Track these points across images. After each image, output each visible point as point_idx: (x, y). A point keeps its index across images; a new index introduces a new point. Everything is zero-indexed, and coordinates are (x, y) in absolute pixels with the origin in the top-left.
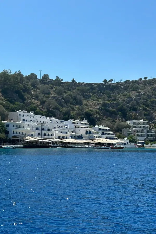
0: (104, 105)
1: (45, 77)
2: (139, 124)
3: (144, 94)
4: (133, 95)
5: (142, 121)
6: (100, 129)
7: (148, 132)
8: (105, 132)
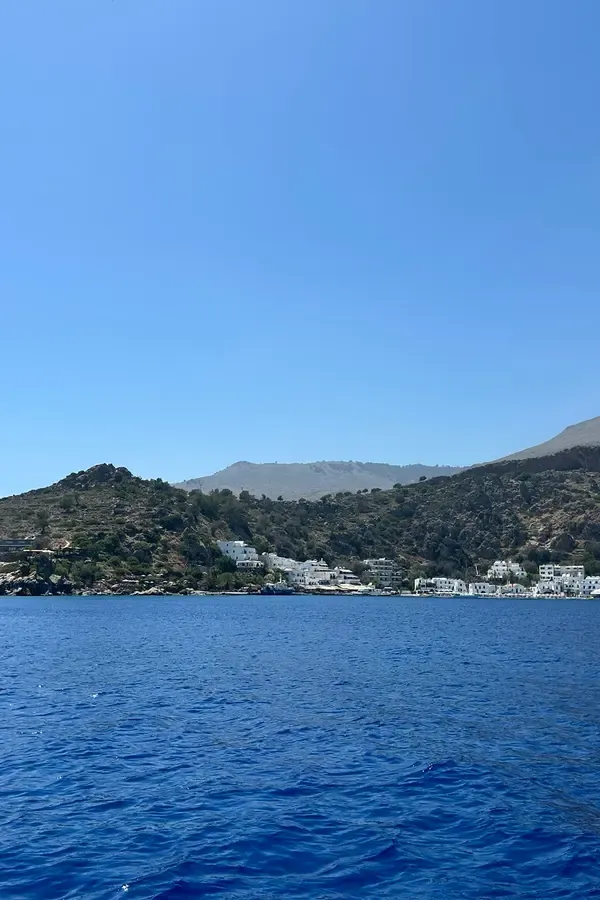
0: (333, 537)
1: (245, 496)
2: (381, 563)
3: (379, 520)
4: (364, 518)
5: (383, 559)
6: (341, 572)
7: (393, 575)
8: (348, 576)
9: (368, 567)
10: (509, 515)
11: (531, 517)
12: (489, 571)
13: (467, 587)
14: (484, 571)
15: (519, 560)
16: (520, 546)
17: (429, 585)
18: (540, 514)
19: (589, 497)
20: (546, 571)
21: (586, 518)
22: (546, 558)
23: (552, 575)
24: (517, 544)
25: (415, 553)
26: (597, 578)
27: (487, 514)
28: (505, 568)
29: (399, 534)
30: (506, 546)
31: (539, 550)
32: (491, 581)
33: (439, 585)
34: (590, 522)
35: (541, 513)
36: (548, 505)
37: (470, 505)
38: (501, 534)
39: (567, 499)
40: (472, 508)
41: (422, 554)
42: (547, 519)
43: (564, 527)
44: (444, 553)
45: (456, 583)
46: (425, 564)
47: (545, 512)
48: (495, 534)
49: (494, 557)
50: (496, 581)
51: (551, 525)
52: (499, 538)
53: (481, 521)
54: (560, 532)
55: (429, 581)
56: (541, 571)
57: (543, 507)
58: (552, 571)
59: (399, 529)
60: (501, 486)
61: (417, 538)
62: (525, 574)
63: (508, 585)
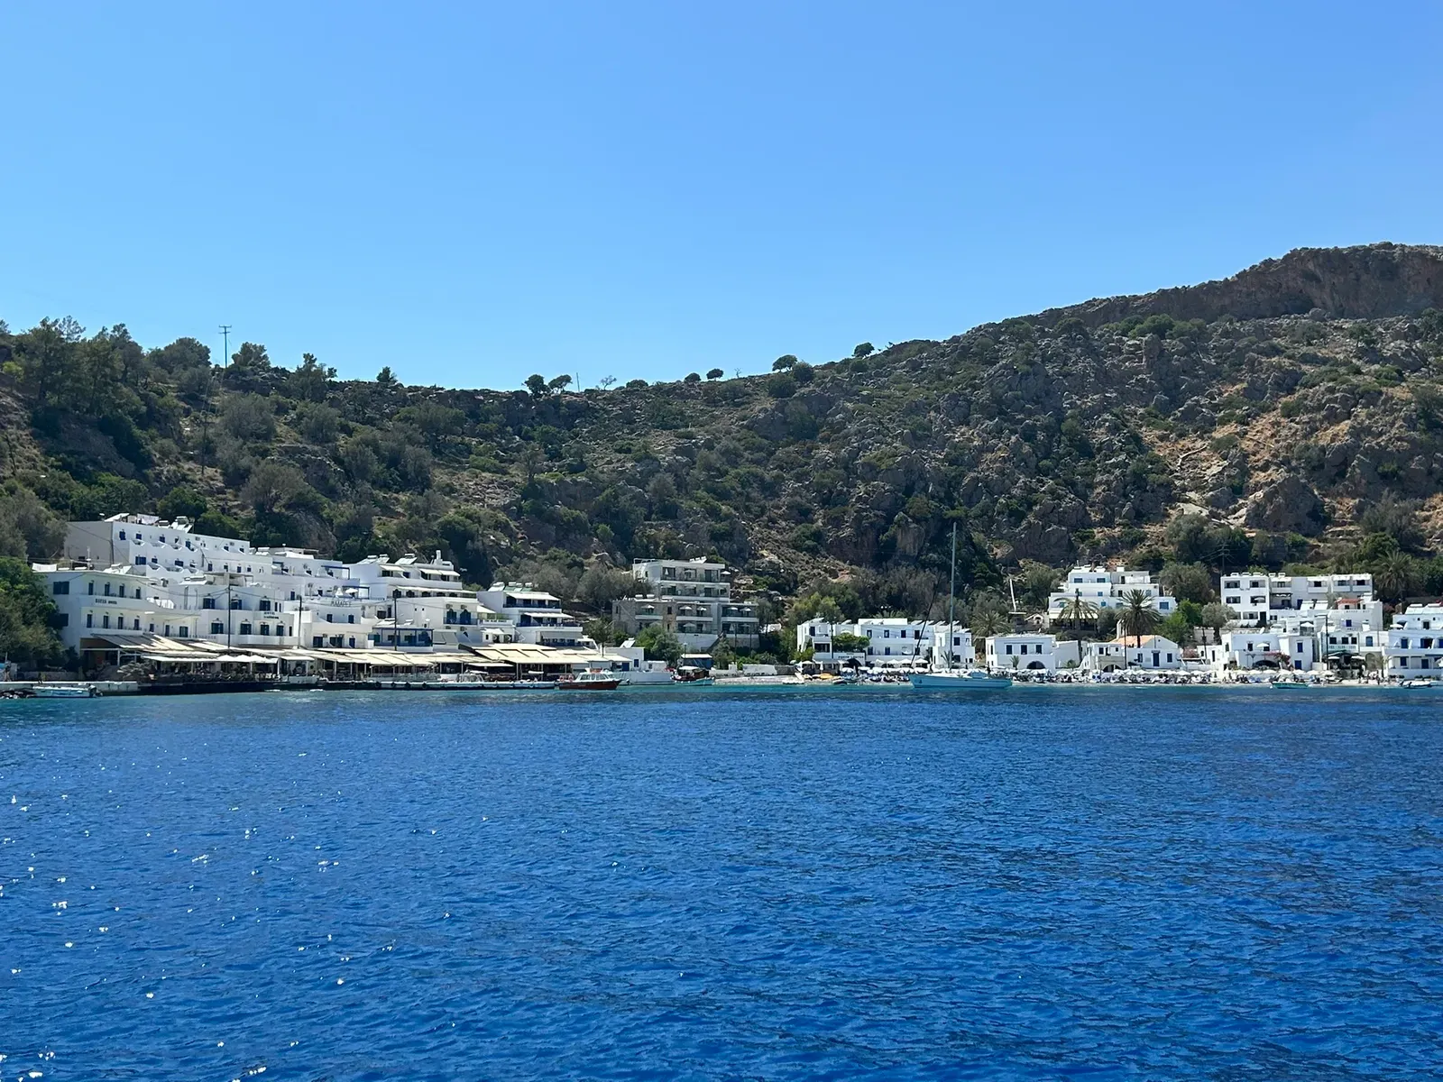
0: (532, 491)
2: (687, 575)
3: (709, 446)
4: (662, 445)
5: (700, 563)
6: (511, 602)
7: (726, 611)
8: (534, 613)
9: (644, 589)
10: (1114, 429)
11: (1182, 435)
12: (1053, 597)
13: (981, 649)
14: (1037, 596)
15: (1152, 564)
16: (1150, 521)
17: (844, 644)
18: (1206, 428)
19: (1358, 372)
20: (1245, 594)
21: (1357, 432)
22: (1238, 556)
23: (1264, 607)
24: (1140, 517)
25: (816, 545)
26: (1431, 610)
27: (1045, 428)
28: (1106, 587)
29: (771, 489)
30: (1107, 522)
31: (1209, 530)
32: (1062, 628)
33: (878, 643)
34: (1369, 442)
35: (1212, 424)
36: (1229, 404)
37: (997, 400)
38: (1091, 486)
39: (1288, 382)
40: (998, 408)
41: (838, 549)
42: (1230, 442)
43: (1286, 462)
44: (907, 542)
45: (939, 635)
46: (845, 578)
47: (1223, 422)
48: (1071, 485)
49: (1067, 557)
50: (1080, 628)
51: (1246, 456)
52: (1085, 497)
53: (1026, 448)
54: (1278, 475)
55: (844, 628)
56: (1226, 593)
57: (1216, 408)
58: (1265, 591)
59: (769, 475)
60: (1091, 351)
61: (826, 502)
62: (1172, 601)
63: (1122, 642)
